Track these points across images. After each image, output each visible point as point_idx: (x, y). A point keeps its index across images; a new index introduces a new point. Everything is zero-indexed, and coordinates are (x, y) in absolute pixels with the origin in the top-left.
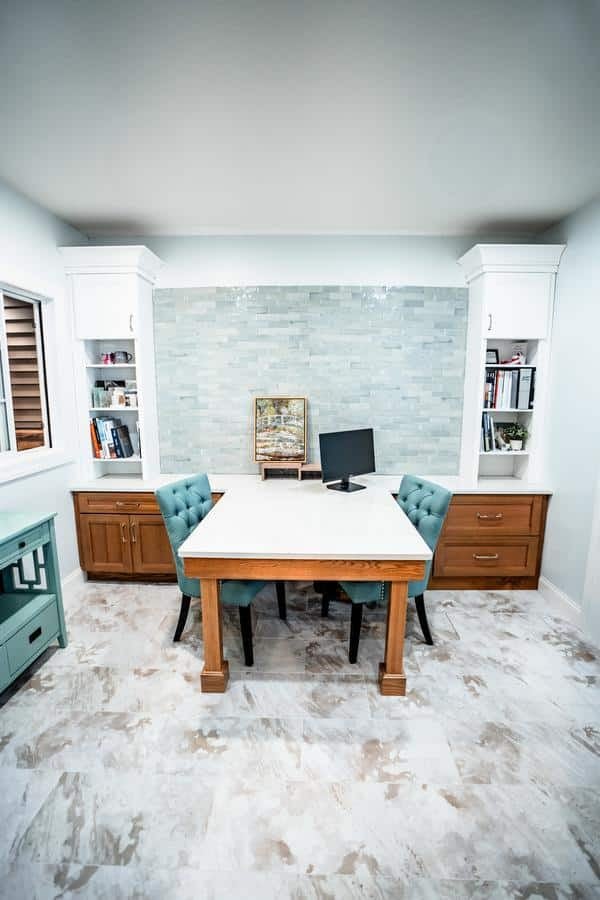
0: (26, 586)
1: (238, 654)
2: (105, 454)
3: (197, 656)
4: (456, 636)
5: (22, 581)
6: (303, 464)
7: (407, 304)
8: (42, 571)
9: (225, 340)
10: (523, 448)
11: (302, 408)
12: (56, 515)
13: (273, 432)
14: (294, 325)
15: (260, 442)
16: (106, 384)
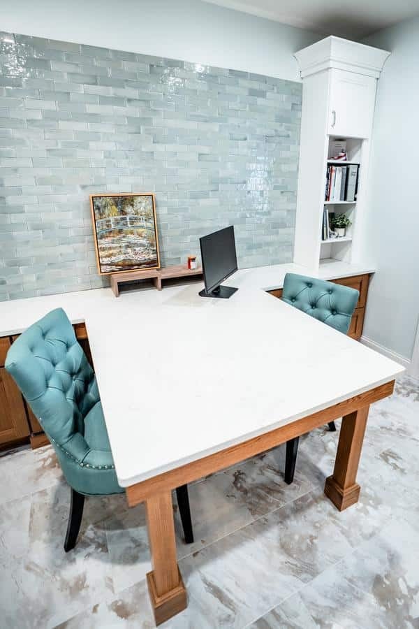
6: (158, 270)
7: (253, 93)
11: (151, 206)
13: (118, 237)
14: (132, 103)
15: (104, 250)
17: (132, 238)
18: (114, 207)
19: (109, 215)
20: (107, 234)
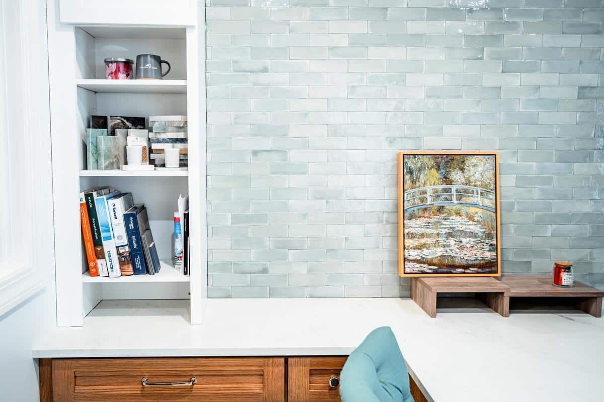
6: (497, 279)
11: (492, 172)
15: (412, 237)
16: (110, 123)
17: (458, 222)
18: (434, 171)
19: (425, 184)
20: (421, 213)
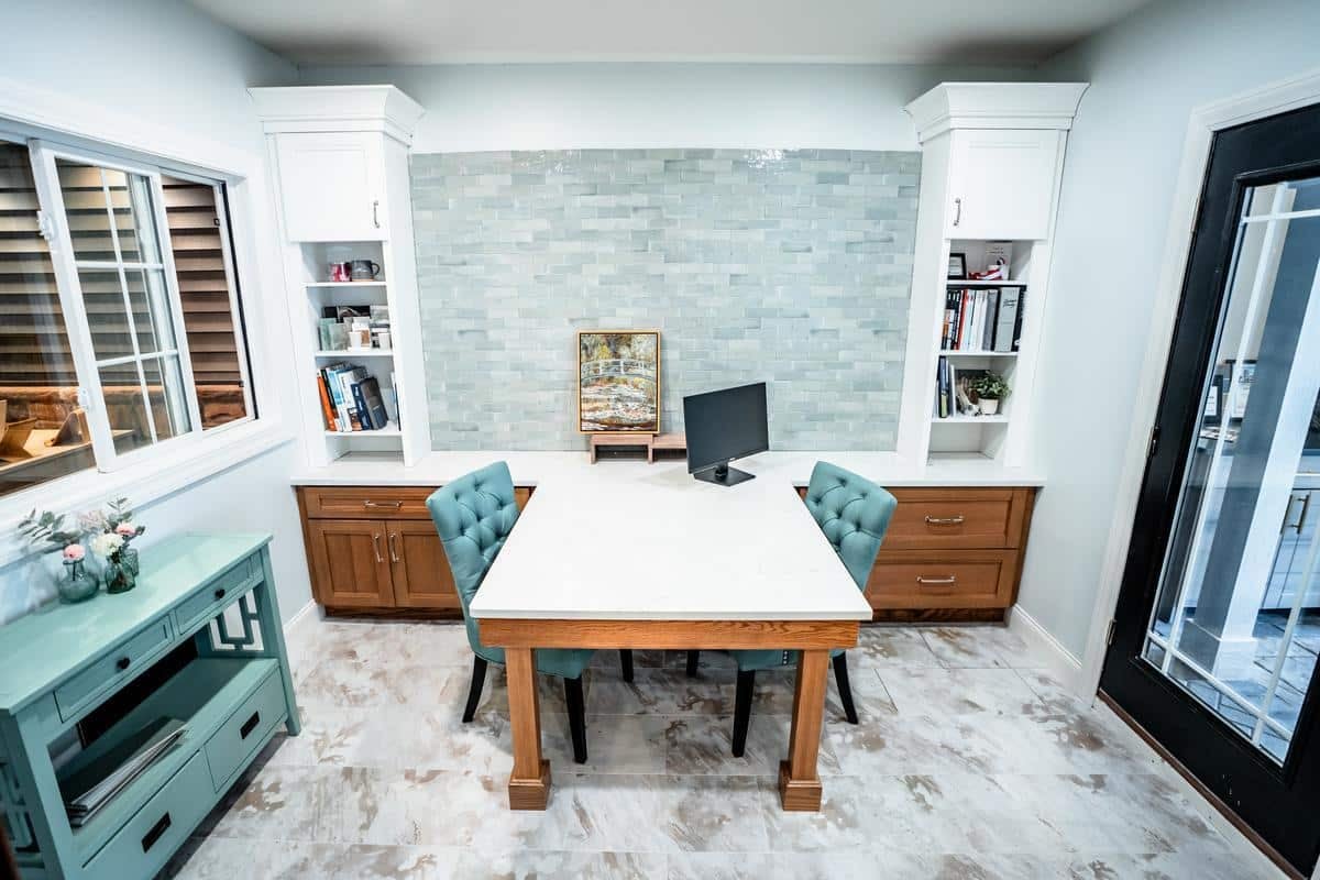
0: (231, 647)
1: (564, 741)
2: (344, 425)
3: (500, 747)
4: (893, 708)
5: (224, 639)
6: (655, 436)
7: (824, 179)
8: (255, 624)
9: (529, 238)
10: (998, 412)
11: (654, 348)
12: (271, 538)
13: (607, 386)
14: (640, 213)
15: (587, 402)
16: (339, 312)
17: (625, 390)
18: (605, 347)
19: (598, 358)
20: (594, 382)
